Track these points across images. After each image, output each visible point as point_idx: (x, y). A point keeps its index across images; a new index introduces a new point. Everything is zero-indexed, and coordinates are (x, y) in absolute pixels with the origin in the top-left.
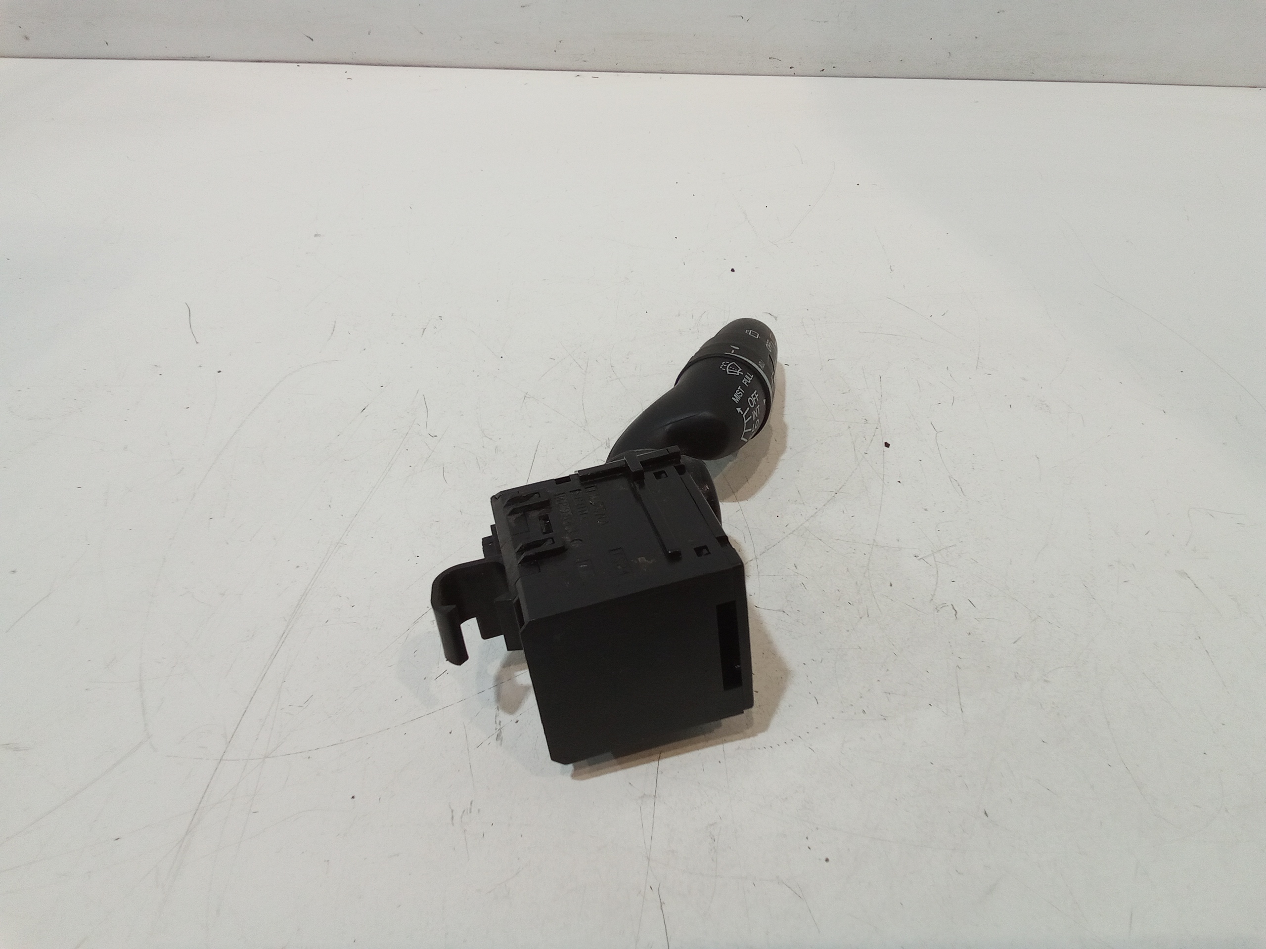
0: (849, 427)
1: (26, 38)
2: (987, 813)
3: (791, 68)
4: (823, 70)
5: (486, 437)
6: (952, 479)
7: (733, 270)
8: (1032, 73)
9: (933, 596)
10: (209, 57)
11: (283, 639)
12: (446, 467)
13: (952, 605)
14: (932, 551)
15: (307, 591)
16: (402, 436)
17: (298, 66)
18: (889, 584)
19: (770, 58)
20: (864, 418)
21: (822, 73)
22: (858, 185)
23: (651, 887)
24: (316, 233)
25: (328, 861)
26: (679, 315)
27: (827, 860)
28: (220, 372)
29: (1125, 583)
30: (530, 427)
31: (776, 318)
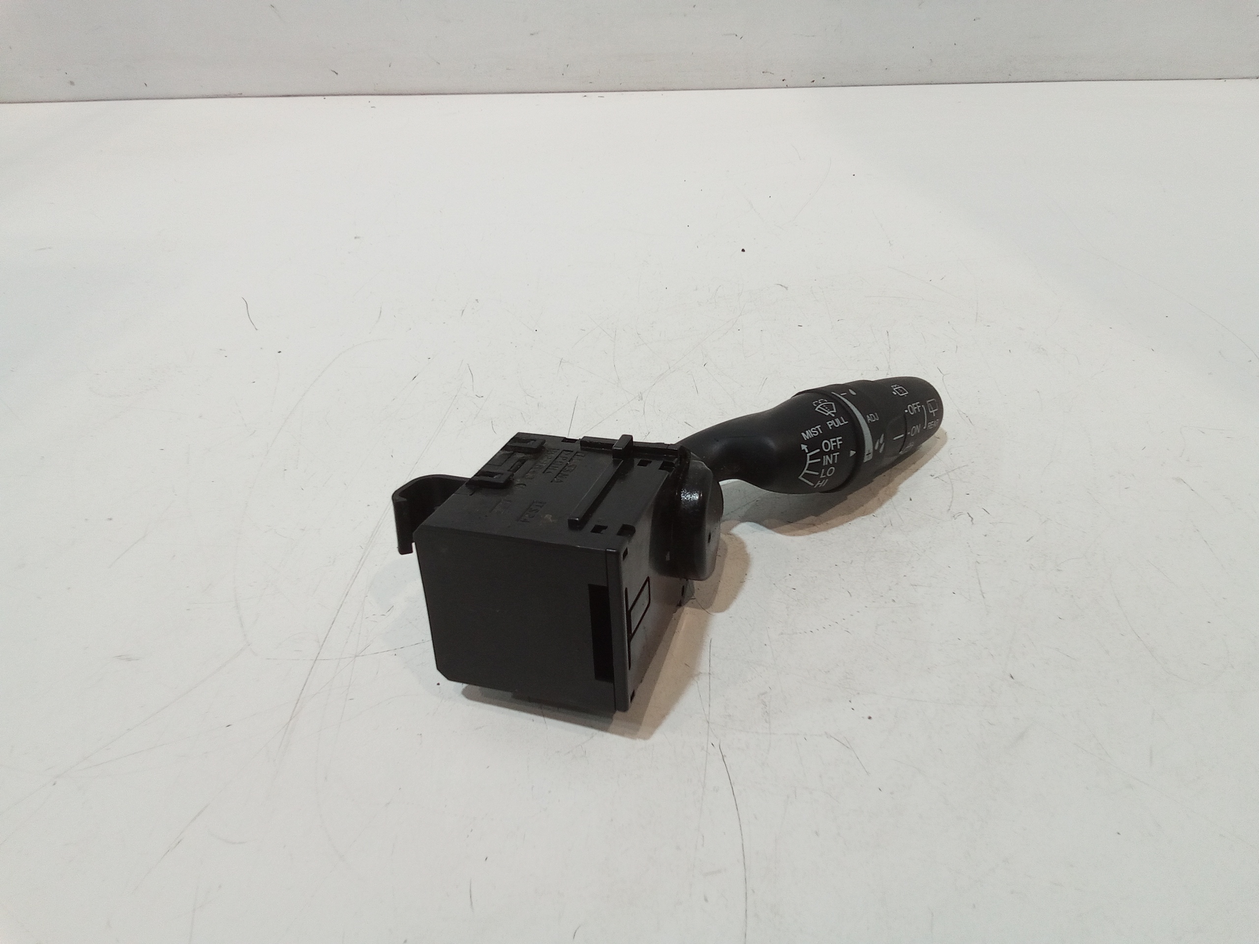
0: (862, 374)
1: (72, 83)
2: (1013, 676)
3: (783, 80)
4: (813, 81)
5: (528, 395)
6: (960, 412)
7: (743, 250)
8: (1010, 75)
9: (950, 506)
10: (241, 94)
11: (361, 563)
12: (495, 421)
13: (968, 513)
14: (946, 471)
15: (380, 524)
16: (451, 398)
17: (325, 98)
18: (909, 499)
19: (763, 72)
20: (875, 366)
21: (813, 84)
22: (854, 175)
23: (712, 744)
24: (355, 236)
25: (421, 734)
26: (696, 290)
27: (870, 718)
28: (280, 352)
29: (1126, 490)
30: (567, 386)
31: (786, 288)
